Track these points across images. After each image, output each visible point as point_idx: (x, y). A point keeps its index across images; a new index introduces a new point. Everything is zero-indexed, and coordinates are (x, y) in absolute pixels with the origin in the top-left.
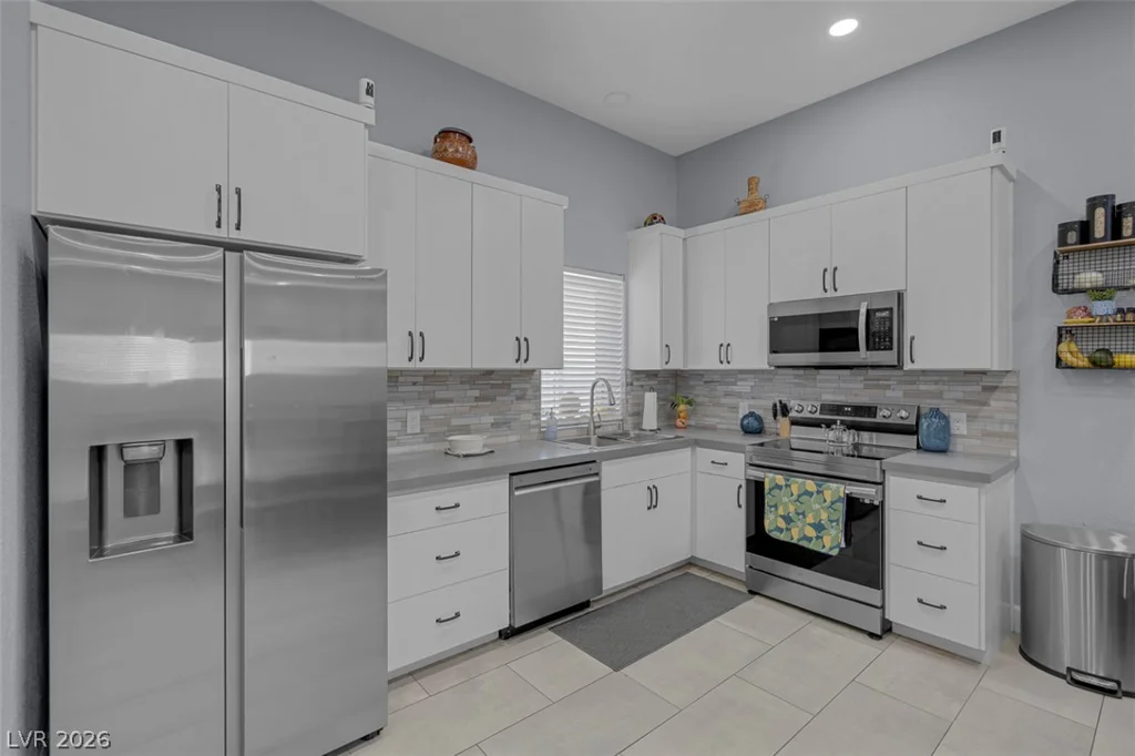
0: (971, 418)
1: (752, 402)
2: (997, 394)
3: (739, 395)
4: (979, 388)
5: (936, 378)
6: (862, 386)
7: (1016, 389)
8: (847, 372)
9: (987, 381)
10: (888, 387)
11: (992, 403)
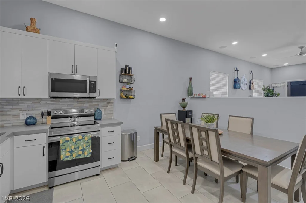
0: (105, 110)
1: (29, 112)
2: (110, 104)
3: (20, 110)
4: (106, 103)
5: (97, 101)
6: (77, 103)
7: (113, 103)
8: (72, 99)
9: (108, 101)
10: (85, 104)
11: (109, 106)
